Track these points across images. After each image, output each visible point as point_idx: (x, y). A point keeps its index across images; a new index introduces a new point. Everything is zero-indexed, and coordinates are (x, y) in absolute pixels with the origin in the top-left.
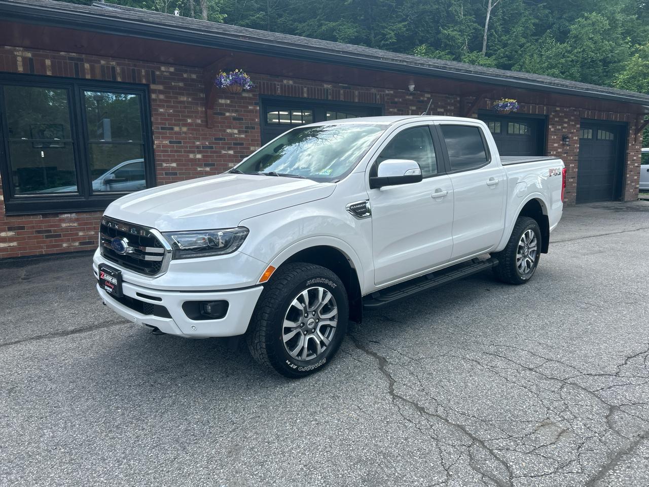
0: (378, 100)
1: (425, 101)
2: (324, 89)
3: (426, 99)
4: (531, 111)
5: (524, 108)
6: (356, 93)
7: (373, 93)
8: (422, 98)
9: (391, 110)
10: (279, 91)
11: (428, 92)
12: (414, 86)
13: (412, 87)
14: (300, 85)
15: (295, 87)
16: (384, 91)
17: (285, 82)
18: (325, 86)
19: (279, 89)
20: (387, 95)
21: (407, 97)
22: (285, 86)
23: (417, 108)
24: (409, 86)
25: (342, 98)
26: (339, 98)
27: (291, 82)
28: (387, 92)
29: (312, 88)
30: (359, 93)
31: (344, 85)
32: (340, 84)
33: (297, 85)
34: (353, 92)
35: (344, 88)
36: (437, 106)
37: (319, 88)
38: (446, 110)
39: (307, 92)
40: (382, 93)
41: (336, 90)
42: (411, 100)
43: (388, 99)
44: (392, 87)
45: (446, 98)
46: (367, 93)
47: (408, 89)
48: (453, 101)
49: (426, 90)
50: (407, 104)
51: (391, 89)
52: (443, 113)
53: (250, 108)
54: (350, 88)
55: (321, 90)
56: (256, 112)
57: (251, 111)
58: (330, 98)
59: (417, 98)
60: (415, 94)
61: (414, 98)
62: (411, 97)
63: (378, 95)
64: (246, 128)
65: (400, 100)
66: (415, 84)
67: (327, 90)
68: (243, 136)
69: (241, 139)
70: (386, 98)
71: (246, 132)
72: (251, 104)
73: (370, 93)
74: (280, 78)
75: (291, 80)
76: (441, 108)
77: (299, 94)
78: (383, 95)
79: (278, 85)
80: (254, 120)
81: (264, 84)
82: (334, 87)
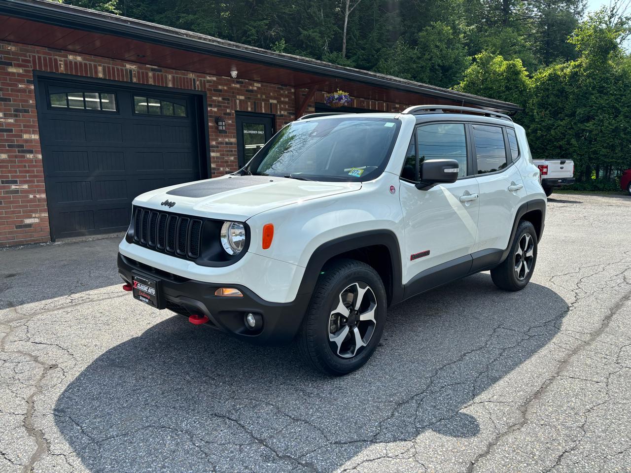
0: (198, 86)
1: (255, 90)
2: (126, 70)
3: (255, 88)
4: (370, 107)
5: (364, 104)
6: (170, 77)
7: (191, 79)
8: (251, 88)
9: (214, 98)
10: (62, 68)
11: (258, 82)
12: (236, 72)
13: (234, 74)
14: (93, 63)
15: (86, 64)
16: (205, 77)
17: (71, 57)
18: (128, 66)
19: (62, 66)
20: (209, 81)
21: (234, 85)
22: (71, 62)
23: (246, 98)
24: (231, 72)
25: (151, 82)
26: (148, 81)
27: (79, 59)
28: (208, 78)
29: (109, 68)
30: (173, 77)
31: (154, 67)
32: (147, 66)
33: (88, 62)
34: (166, 76)
35: (153, 70)
36: (269, 97)
37: (120, 68)
38: (280, 102)
39: (104, 71)
40: (203, 79)
41: (143, 73)
42: (238, 89)
43: (210, 86)
44: (214, 72)
45: (278, 88)
46: (184, 78)
47: (230, 76)
48: (286, 92)
49: (255, 79)
50: (235, 93)
51: (214, 75)
52: (276, 105)
53: (20, 86)
54: (160, 71)
55: (122, 70)
56: (30, 91)
57: (23, 91)
58: (135, 80)
59: (244, 87)
60: (242, 83)
61: (241, 86)
62: (238, 86)
63: (198, 80)
64: (16, 110)
65: (225, 88)
66: (237, 70)
67: (131, 71)
68: (11, 121)
69: (10, 124)
70: (207, 85)
71: (16, 116)
72: (21, 82)
73: (187, 78)
74: (63, 53)
75: (80, 56)
76: (274, 99)
77: (91, 73)
78: (204, 81)
79: (61, 61)
80: (27, 101)
81: (39, 58)
82: (139, 68)
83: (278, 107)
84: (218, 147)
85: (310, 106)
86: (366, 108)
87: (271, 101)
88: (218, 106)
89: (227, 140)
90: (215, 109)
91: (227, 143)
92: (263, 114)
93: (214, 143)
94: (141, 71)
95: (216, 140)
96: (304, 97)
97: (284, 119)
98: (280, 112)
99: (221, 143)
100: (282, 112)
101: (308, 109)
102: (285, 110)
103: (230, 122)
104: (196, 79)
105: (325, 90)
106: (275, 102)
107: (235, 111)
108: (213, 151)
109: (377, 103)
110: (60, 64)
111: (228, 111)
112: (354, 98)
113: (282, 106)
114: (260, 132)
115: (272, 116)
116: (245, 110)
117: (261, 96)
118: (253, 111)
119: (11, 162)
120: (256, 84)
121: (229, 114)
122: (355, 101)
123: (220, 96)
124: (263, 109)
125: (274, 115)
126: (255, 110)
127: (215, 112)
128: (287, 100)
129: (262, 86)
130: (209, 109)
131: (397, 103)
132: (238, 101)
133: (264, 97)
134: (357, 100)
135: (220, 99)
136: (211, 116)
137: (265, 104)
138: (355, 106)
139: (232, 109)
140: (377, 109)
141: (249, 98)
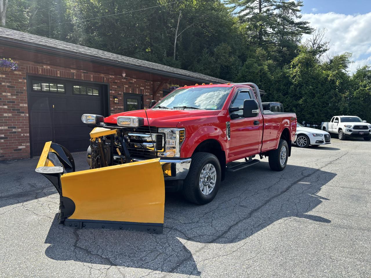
0: (105, 80)
1: (133, 83)
2: (71, 73)
3: (133, 82)
6: (92, 76)
7: (102, 77)
8: (131, 81)
9: (113, 86)
10: (40, 72)
11: (135, 78)
12: (125, 74)
13: (124, 75)
14: (55, 70)
15: (52, 70)
16: (109, 76)
17: (45, 67)
18: (72, 71)
20: (111, 78)
21: (123, 80)
22: (45, 69)
23: (128, 86)
24: (122, 74)
25: (83, 78)
26: (81, 78)
27: (49, 67)
28: (110, 76)
29: (63, 72)
30: (93, 76)
31: (85, 71)
32: (81, 71)
34: (90, 75)
35: (84, 73)
36: (140, 86)
37: (68, 71)
38: (145, 88)
39: (60, 73)
40: (108, 77)
41: (79, 74)
42: (125, 82)
43: (111, 80)
44: (114, 74)
45: (145, 82)
46: (99, 76)
47: (122, 76)
48: (149, 84)
49: (133, 77)
50: (123, 84)
51: (113, 75)
52: (144, 90)
53: (20, 80)
54: (87, 73)
55: (69, 73)
56: (24, 83)
57: (21, 83)
58: (75, 77)
59: (128, 81)
60: (127, 79)
61: (126, 81)
62: (125, 80)
63: (105, 78)
64: (17, 92)
65: (119, 81)
66: (126, 74)
67: (73, 73)
68: (14, 97)
69: (13, 99)
70: (110, 80)
71: (17, 95)
72: (20, 78)
73: (100, 77)
74: (41, 64)
75: (49, 66)
76: (143, 87)
77: (54, 74)
78: (108, 78)
79: (40, 68)
80: (23, 88)
81: (30, 67)
82: (78, 72)
83: (145, 91)
84: (114, 111)
85: (161, 91)
87: (141, 88)
88: (115, 90)
89: (119, 107)
90: (113, 92)
91: (119, 109)
92: (137, 94)
93: (112, 109)
94: (78, 73)
95: (114, 107)
96: (158, 86)
97: (148, 97)
98: (146, 93)
99: (116, 109)
100: (147, 94)
101: (159, 92)
102: (148, 92)
103: (121, 98)
104: (104, 77)
106: (143, 88)
107: (124, 93)
108: (112, 113)
110: (40, 70)
111: (120, 93)
113: (147, 90)
114: (135, 103)
115: (141, 95)
116: (128, 92)
117: (136, 86)
118: (132, 93)
119: (13, 117)
120: (134, 80)
121: (120, 94)
123: (116, 85)
124: (137, 92)
125: (142, 95)
126: (133, 92)
127: (113, 93)
128: (149, 87)
129: (137, 81)
130: (110, 92)
132: (125, 88)
133: (138, 86)
135: (116, 87)
136: (111, 95)
137: (138, 90)
139: (122, 92)
141: (130, 87)
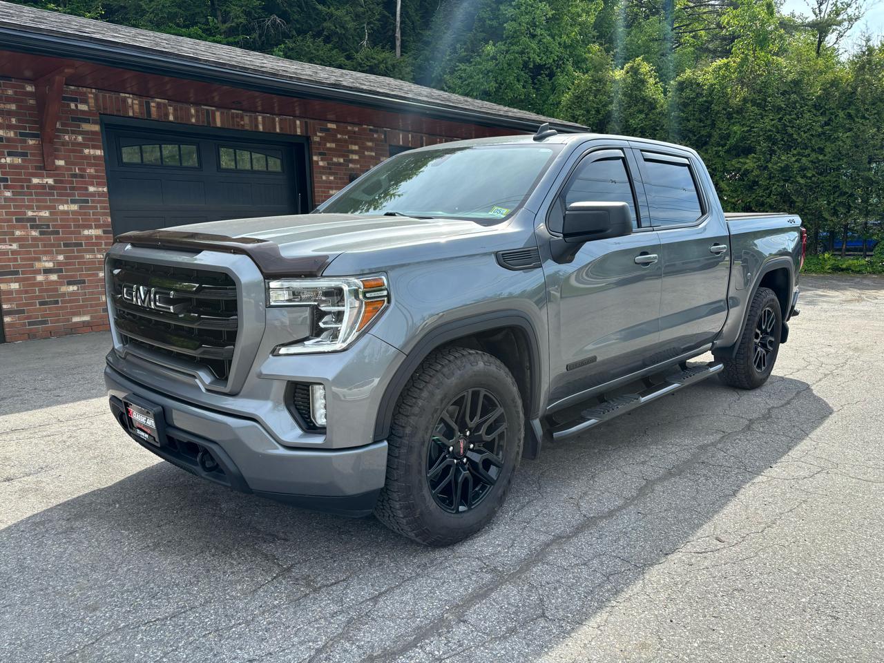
86: (247, 128)
105: (129, 89)
109: (277, 119)
112: (213, 108)
122: (218, 114)
128: (13, 107)
131: (332, 121)
134: (222, 114)
138: (219, 124)
140: (278, 130)
